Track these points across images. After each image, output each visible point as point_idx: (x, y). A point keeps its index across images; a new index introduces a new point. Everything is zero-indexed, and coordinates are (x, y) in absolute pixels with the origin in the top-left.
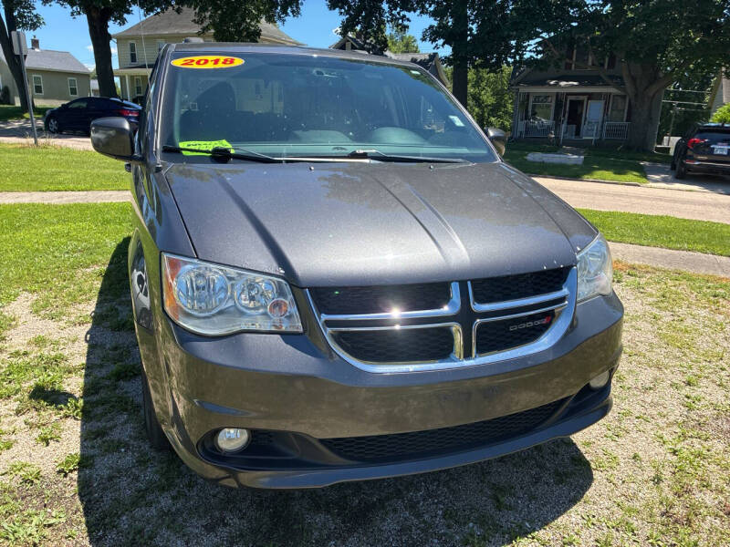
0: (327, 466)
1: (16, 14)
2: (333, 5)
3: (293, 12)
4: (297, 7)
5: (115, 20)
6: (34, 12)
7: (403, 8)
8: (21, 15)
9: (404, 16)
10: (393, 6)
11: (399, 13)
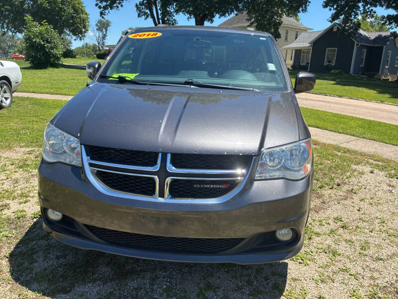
0: (90, 239)
1: (166, 19)
2: (326, 5)
3: (302, 10)
4: (305, 8)
5: (209, 21)
6: (174, 18)
7: (371, 5)
8: (168, 20)
9: (372, 10)
10: (366, 3)
11: (368, 8)
